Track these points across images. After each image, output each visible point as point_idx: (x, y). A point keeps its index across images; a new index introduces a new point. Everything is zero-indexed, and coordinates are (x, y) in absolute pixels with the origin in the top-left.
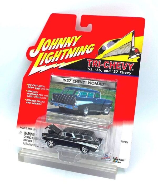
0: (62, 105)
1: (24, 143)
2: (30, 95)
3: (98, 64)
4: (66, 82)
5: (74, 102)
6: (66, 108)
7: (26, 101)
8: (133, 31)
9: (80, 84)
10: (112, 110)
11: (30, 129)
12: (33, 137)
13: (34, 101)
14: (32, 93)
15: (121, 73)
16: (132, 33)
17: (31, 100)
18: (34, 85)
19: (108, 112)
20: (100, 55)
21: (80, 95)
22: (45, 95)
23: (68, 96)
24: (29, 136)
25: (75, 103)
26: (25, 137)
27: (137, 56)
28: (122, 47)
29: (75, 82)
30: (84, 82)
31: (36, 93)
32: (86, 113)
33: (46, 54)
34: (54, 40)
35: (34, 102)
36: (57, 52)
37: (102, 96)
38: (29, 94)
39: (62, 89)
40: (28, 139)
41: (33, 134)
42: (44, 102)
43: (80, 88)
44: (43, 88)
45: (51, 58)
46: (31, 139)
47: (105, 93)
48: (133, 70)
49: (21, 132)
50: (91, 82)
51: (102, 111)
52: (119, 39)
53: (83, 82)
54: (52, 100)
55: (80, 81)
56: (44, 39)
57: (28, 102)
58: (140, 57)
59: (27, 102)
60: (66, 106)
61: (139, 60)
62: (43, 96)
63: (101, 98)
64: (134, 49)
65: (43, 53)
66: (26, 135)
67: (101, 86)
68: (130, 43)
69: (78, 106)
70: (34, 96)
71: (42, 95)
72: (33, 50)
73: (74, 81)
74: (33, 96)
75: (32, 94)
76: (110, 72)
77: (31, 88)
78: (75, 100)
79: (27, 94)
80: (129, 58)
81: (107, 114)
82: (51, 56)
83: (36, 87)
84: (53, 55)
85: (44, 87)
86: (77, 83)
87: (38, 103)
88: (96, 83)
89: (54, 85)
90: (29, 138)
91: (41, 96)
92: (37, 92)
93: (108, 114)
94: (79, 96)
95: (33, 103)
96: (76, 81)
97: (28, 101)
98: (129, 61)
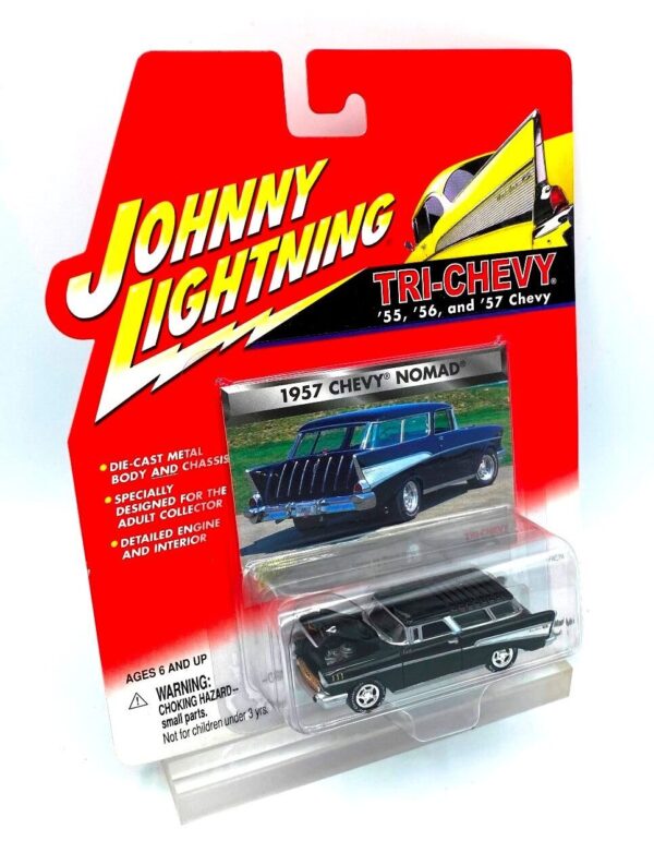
0: (304, 510)
1: (168, 738)
2: (134, 515)
3: (420, 287)
4: (300, 402)
5: (355, 478)
6: (324, 515)
7: (120, 551)
8: (534, 114)
9: (364, 391)
10: (506, 462)
11: (182, 665)
12: (205, 691)
13: (161, 534)
14: (142, 501)
15: (515, 304)
16: (532, 122)
17: (145, 538)
18: (146, 461)
19: (492, 471)
20: (421, 244)
21: (374, 439)
22: (210, 491)
23: (324, 459)
24: (187, 696)
25: (361, 482)
26: (163, 709)
27: (559, 220)
28: (502, 192)
29: (343, 392)
30: (378, 379)
31: (163, 493)
32: (412, 504)
33: (165, 286)
34: (192, 200)
35: (163, 542)
36: (223, 263)
37: (462, 417)
38: (127, 510)
39: (291, 437)
40: (181, 711)
41: (203, 680)
42: (216, 523)
43: (367, 408)
44: (194, 459)
45: (196, 301)
46: (200, 706)
47: (470, 402)
48: (554, 281)
49: (137, 696)
50: (406, 371)
51: (471, 477)
52: (488, 157)
53: (374, 381)
54: (253, 504)
55: (361, 381)
56: (136, 205)
57: (134, 551)
58: (572, 222)
59: (127, 555)
60: (323, 504)
61: (569, 235)
62: (206, 498)
63: (456, 428)
64: (547, 191)
65: (148, 283)
66: (171, 699)
67: (450, 378)
68: (531, 170)
69: (373, 490)
70: (157, 510)
71: (199, 495)
72: (86, 277)
73: (336, 388)
74: (152, 515)
75: (142, 507)
76: (473, 309)
77: (131, 477)
78: (357, 466)
79: (118, 514)
80: (535, 233)
81: (490, 482)
82: (191, 290)
83: (158, 466)
84: (206, 285)
85: (194, 452)
86: (350, 390)
87: (188, 535)
88: (426, 369)
89: (249, 430)
90: (189, 703)
91: (194, 503)
92: (170, 488)
93: (494, 478)
94: (369, 445)
95: (159, 548)
96: (346, 383)
97: (129, 548)
98: (535, 247)
